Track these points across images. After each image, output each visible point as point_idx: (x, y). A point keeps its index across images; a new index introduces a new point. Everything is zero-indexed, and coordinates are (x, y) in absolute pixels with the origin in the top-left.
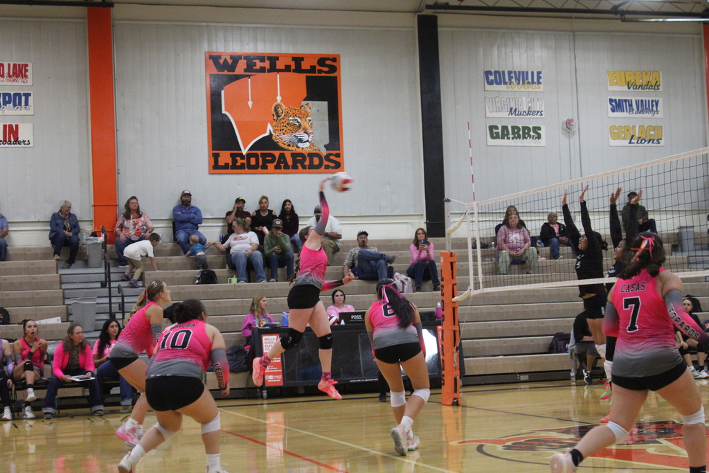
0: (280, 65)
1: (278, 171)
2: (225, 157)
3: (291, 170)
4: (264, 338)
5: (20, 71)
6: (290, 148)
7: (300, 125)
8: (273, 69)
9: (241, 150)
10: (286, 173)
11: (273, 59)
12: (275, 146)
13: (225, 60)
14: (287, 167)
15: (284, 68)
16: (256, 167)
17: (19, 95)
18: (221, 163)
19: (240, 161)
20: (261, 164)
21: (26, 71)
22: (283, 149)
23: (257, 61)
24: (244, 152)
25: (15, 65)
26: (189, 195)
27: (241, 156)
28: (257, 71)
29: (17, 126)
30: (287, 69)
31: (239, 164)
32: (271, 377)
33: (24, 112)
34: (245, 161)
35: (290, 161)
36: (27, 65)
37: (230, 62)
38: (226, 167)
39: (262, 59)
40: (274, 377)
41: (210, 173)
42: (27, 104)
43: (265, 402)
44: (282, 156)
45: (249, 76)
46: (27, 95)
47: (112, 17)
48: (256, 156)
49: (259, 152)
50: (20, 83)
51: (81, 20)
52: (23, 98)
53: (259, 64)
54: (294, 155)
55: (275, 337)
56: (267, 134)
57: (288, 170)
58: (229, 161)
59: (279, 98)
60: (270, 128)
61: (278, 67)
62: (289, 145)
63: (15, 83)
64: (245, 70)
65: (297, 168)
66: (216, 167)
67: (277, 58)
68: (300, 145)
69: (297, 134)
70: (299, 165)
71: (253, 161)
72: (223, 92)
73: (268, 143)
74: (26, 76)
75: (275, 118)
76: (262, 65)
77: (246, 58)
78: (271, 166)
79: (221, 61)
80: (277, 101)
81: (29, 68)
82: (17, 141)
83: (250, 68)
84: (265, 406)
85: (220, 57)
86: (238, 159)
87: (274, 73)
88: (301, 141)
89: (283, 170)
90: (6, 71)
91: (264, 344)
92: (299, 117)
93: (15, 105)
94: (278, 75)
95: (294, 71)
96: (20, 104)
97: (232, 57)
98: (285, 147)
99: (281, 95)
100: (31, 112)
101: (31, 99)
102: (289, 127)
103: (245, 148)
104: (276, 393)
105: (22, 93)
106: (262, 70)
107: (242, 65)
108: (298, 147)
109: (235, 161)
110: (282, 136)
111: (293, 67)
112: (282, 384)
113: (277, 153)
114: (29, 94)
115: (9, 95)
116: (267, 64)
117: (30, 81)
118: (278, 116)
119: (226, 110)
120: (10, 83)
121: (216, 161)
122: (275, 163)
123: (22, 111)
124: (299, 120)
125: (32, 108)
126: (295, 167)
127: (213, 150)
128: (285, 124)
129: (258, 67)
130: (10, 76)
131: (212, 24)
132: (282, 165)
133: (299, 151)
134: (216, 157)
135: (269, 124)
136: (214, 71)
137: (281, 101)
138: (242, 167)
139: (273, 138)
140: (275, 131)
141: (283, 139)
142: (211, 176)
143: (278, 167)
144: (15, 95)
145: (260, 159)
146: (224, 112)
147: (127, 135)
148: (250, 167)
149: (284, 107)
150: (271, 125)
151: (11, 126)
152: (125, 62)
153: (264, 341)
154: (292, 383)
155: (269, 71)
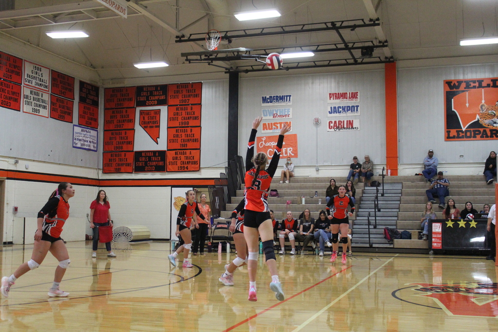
0: (484, 84)
1: (483, 139)
2: (453, 132)
3: (489, 138)
4: (433, 224)
5: (355, 95)
6: (489, 127)
7: (495, 115)
8: (480, 86)
9: (461, 128)
10: (487, 140)
11: (480, 82)
12: (481, 126)
13: (454, 84)
14: (487, 137)
15: (486, 85)
16: (470, 137)
17: (354, 106)
18: (451, 135)
19: (461, 134)
20: (473, 135)
21: (357, 95)
22: (485, 127)
23: (472, 83)
24: (464, 129)
25: (352, 93)
26: (432, 152)
27: (462, 131)
28: (471, 88)
29: (352, 121)
30: (488, 86)
31: (461, 136)
32: (435, 244)
33: (356, 114)
34: (464, 134)
35: (489, 133)
36: (357, 93)
37: (457, 84)
38: (454, 137)
39: (474, 82)
40: (437, 244)
41: (445, 141)
42: (357, 110)
43: (432, 256)
44: (485, 131)
45: (467, 91)
46: (357, 106)
47: (397, 67)
48: (470, 131)
49: (472, 130)
50: (354, 101)
51: (382, 70)
52: (356, 108)
53: (472, 85)
54: (491, 131)
55: (439, 224)
56: (476, 120)
57: (487, 138)
58: (456, 134)
59: (483, 101)
60: (478, 117)
61: (483, 85)
62: (489, 125)
63: (352, 101)
64: (465, 88)
65: (493, 137)
66: (449, 137)
67: (483, 81)
68: (495, 125)
69: (493, 119)
70: (494, 135)
71: (468, 134)
72: (453, 100)
73: (477, 124)
74: (357, 98)
75: (481, 112)
76: (474, 85)
77: (465, 82)
78: (478, 136)
79: (452, 84)
80: (482, 103)
81: (358, 94)
82: (352, 128)
83: (468, 86)
84: (432, 259)
85: (451, 82)
86: (460, 133)
87: (480, 89)
88: (495, 123)
89: (485, 138)
90: (348, 96)
91: (433, 227)
92: (495, 111)
93: (352, 111)
94: (483, 90)
95: (492, 87)
96: (354, 111)
97: (458, 82)
98: (486, 126)
99: (484, 100)
100: (359, 114)
101: (359, 108)
102: (489, 116)
103: (464, 128)
104: (437, 252)
105: (355, 105)
106: (474, 87)
107: (463, 85)
108: (493, 126)
109: (458, 134)
110: (485, 121)
111: (492, 85)
112: (441, 248)
113: (482, 130)
114: (358, 106)
115: (349, 107)
116: (477, 84)
117: (358, 100)
118: (483, 111)
119: (454, 109)
120: (350, 101)
121: (449, 135)
122: (481, 135)
123: (355, 114)
124: (494, 112)
125: (359, 112)
126: (492, 136)
127: (447, 128)
128: (486, 115)
129: (472, 86)
130: (350, 98)
131: (448, 66)
132: (485, 136)
133: (494, 128)
134: (448, 132)
135: (477, 115)
136: (448, 89)
137: (485, 103)
138: (463, 137)
139: (480, 122)
140: (481, 118)
141: (486, 122)
142: (446, 142)
143: (482, 137)
144: (352, 106)
145: (473, 133)
146: (453, 110)
147: (403, 123)
148: (467, 137)
149: (486, 106)
150: (479, 114)
151: (350, 121)
152: (403, 89)
153: (433, 226)
154: (446, 248)
155: (478, 87)
